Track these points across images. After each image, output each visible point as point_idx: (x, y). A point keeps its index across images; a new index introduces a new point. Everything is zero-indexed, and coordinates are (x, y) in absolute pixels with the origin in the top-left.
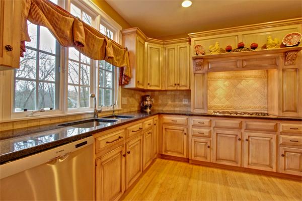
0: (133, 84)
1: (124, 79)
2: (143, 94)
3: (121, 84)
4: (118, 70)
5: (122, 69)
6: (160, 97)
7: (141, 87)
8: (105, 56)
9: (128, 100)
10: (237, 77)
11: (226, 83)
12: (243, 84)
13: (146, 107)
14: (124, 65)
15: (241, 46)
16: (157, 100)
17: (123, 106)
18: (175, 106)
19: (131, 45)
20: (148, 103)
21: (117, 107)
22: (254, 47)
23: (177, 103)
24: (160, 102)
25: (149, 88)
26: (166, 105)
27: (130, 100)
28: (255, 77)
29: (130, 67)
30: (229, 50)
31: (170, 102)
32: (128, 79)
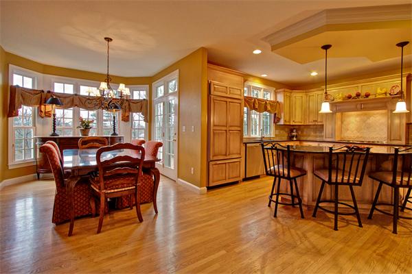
0: (282, 122)
1: (277, 119)
2: (292, 128)
3: (274, 122)
4: (273, 115)
5: (275, 114)
6: (305, 130)
7: (288, 124)
8: (266, 109)
9: (280, 132)
10: (366, 114)
11: (358, 119)
12: (372, 120)
13: (293, 137)
14: (277, 112)
15: (358, 95)
16: (302, 132)
17: (276, 135)
18: (316, 137)
19: (280, 98)
20: (294, 134)
21: (272, 136)
22: (367, 96)
23: (318, 134)
24: (305, 133)
25: (294, 124)
26: (309, 136)
27: (281, 132)
28: (382, 114)
29: (280, 113)
30: (350, 97)
31: (312, 134)
32: (279, 120)
